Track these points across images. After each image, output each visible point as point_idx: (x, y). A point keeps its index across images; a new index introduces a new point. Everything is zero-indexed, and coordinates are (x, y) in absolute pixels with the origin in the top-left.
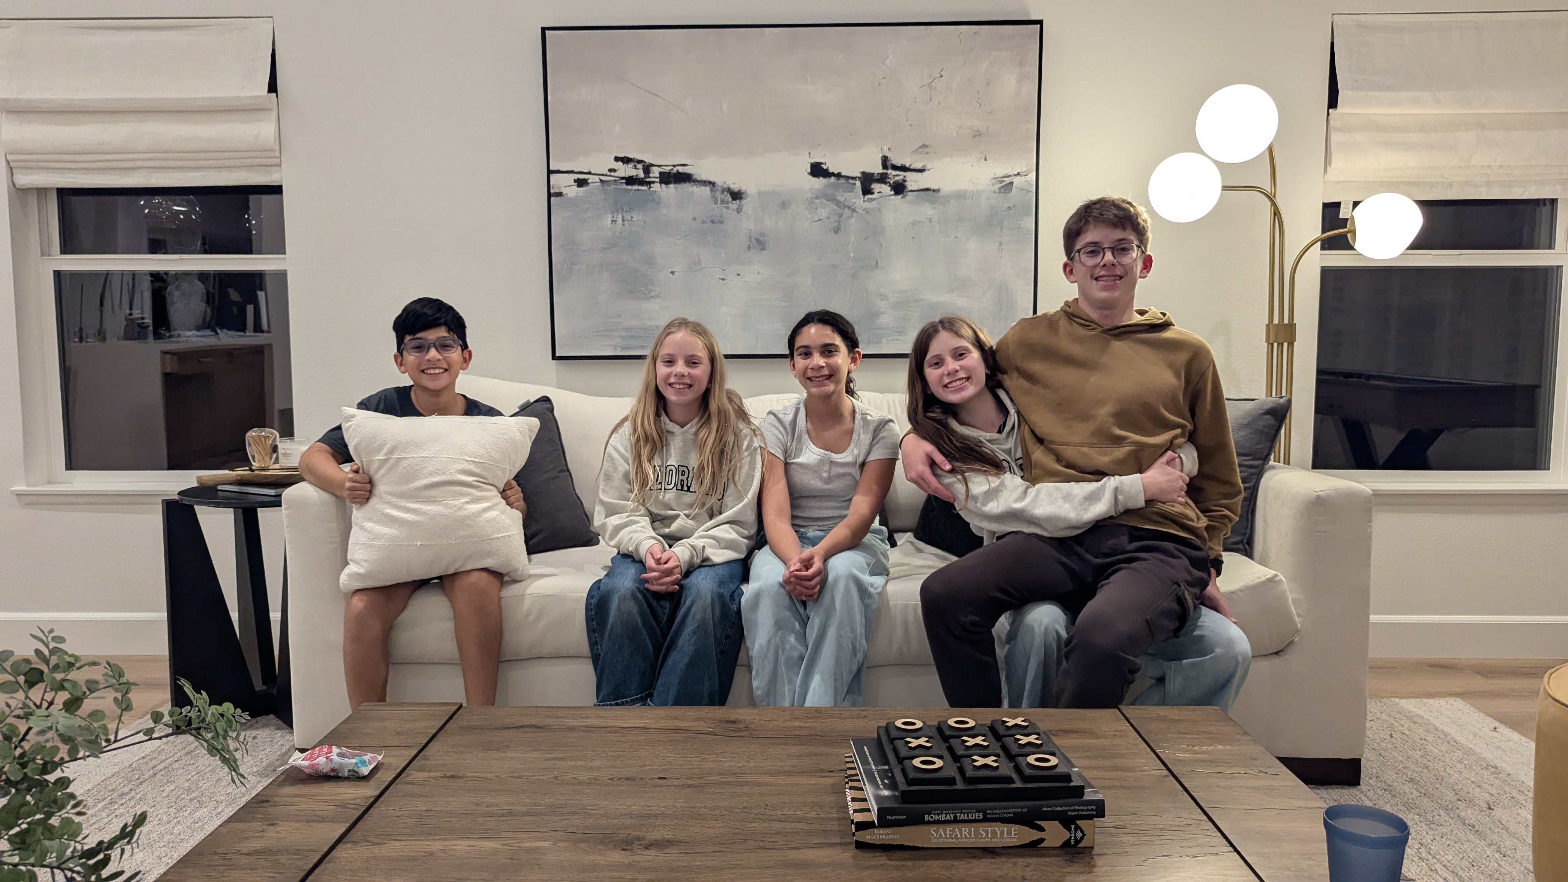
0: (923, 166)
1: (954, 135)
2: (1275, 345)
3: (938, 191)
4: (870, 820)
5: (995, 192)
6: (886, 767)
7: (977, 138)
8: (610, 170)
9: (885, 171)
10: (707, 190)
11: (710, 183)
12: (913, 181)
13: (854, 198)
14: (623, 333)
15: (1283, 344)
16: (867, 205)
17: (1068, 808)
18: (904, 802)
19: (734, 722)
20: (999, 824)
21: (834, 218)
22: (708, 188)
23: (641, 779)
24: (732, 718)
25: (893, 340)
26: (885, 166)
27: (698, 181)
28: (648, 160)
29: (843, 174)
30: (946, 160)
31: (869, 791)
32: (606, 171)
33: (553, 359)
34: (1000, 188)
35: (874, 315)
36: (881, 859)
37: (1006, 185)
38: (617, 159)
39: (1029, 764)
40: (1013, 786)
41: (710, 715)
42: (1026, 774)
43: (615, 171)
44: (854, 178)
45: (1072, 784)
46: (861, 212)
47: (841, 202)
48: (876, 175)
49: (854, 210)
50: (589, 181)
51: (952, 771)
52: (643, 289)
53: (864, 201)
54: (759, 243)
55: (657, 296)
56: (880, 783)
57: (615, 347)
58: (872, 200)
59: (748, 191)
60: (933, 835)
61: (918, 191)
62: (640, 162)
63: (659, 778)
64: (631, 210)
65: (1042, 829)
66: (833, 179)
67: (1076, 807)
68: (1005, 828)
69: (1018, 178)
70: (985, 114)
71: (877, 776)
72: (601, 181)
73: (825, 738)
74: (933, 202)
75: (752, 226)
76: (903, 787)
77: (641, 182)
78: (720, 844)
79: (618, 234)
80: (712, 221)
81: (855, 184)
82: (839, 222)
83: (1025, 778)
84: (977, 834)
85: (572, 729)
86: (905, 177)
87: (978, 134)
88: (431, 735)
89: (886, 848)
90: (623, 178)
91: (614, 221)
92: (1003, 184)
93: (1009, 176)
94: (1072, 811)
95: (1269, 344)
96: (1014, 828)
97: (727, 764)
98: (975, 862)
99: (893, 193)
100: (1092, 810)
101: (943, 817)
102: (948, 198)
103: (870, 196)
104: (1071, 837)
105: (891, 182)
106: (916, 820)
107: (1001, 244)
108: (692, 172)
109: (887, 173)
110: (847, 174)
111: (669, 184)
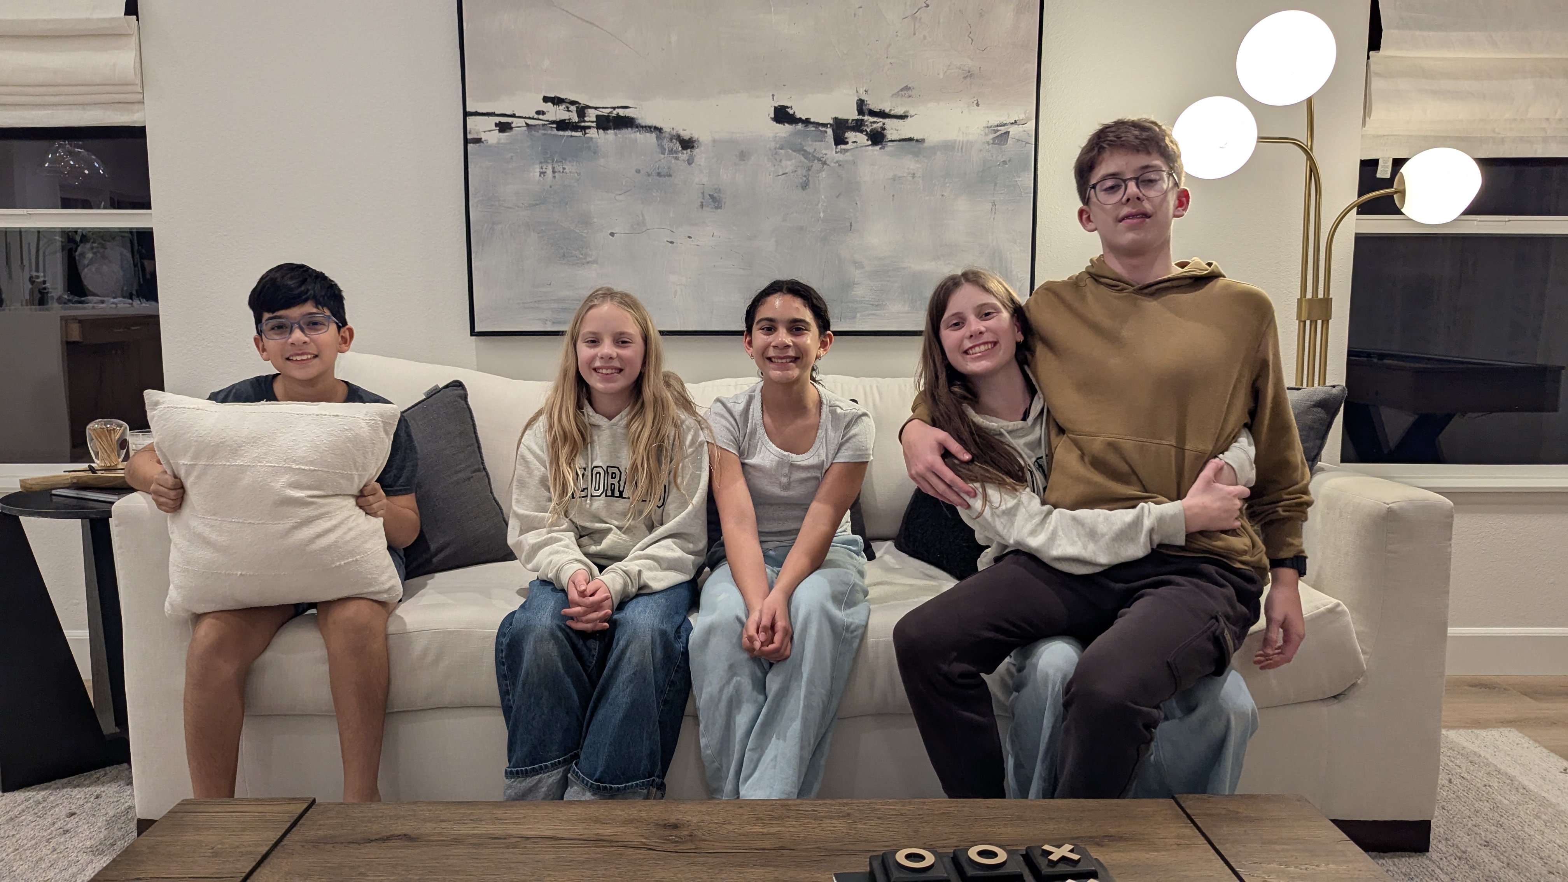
0: (905, 112)
1: (941, 76)
2: (1308, 322)
3: (922, 141)
5: (988, 143)
7: (968, 79)
8: (538, 113)
9: (861, 117)
10: (652, 137)
11: (656, 128)
12: (894, 129)
13: (826, 149)
14: (553, 306)
15: (1316, 322)
16: (840, 157)
19: (675, 826)
21: (801, 172)
22: (654, 135)
24: (673, 820)
25: (869, 315)
26: (861, 112)
27: (642, 127)
28: (583, 100)
29: (812, 120)
30: (932, 105)
32: (532, 114)
33: (472, 335)
34: (994, 139)
35: (847, 286)
37: (1001, 135)
38: (546, 99)
41: (644, 814)
43: (543, 113)
44: (824, 125)
46: (832, 165)
47: (809, 153)
48: (850, 121)
49: (825, 163)
50: (513, 125)
52: (577, 253)
53: (836, 152)
54: (715, 200)
55: (595, 262)
57: (545, 321)
58: (846, 151)
59: (701, 139)
61: (900, 141)
62: (573, 103)
64: (563, 159)
66: (800, 126)
69: (1015, 126)
70: (978, 51)
72: (527, 125)
73: (794, 853)
74: (916, 154)
75: (705, 180)
77: (574, 127)
79: (547, 188)
80: (659, 174)
81: (826, 132)
82: (807, 176)
86: (884, 124)
87: (969, 75)
90: (553, 122)
91: (543, 173)
92: (998, 134)
93: (1005, 125)
95: (1300, 321)
99: (870, 143)
102: (934, 149)
103: (843, 147)
105: (868, 130)
107: (994, 204)
108: (635, 116)
109: (863, 120)
110: (816, 121)
111: (607, 129)
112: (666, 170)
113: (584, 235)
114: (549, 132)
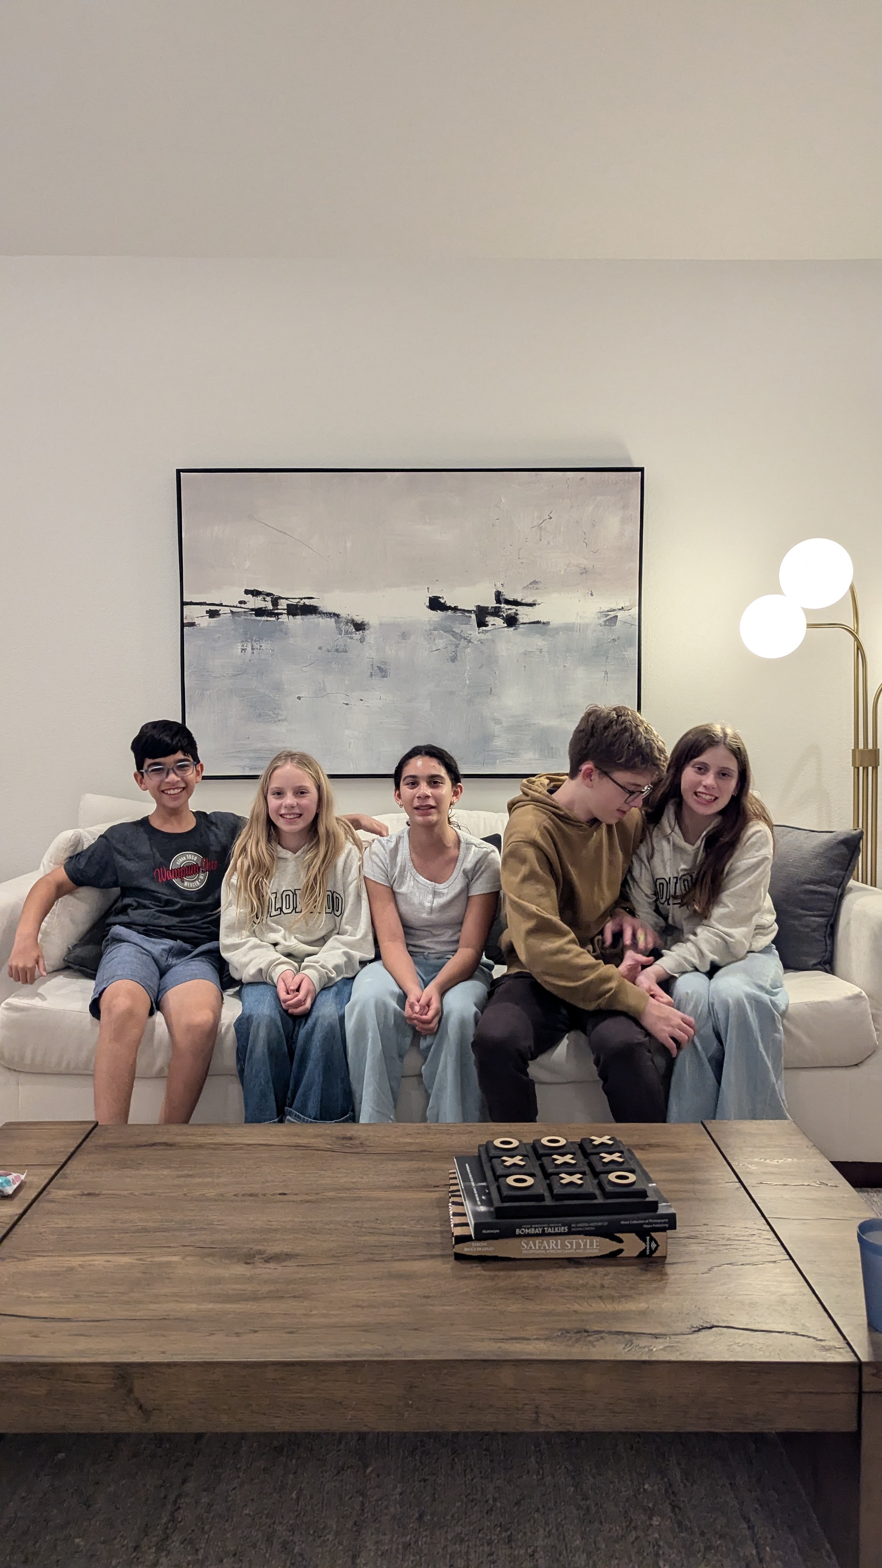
0: (533, 601)
1: (563, 572)
2: (861, 768)
3: (548, 623)
4: (469, 1234)
5: (601, 625)
6: (484, 1184)
7: (584, 575)
8: (241, 602)
9: (498, 605)
11: (335, 614)
12: (525, 615)
14: (251, 755)
15: (867, 768)
16: (482, 636)
17: (643, 1222)
18: (497, 1218)
19: (350, 1138)
20: (582, 1236)
22: (333, 620)
23: (264, 1195)
24: (348, 1135)
25: (506, 762)
26: (498, 601)
27: (324, 613)
28: (277, 593)
29: (459, 608)
30: (555, 595)
31: (468, 1207)
32: (236, 603)
34: (605, 622)
36: (477, 1269)
37: (611, 619)
38: (247, 592)
39: (610, 1182)
40: (595, 1201)
41: (328, 1132)
42: (607, 1190)
43: (245, 603)
44: (469, 612)
45: (647, 1199)
46: (476, 642)
48: (490, 608)
50: (220, 612)
51: (542, 1190)
52: (271, 713)
54: (382, 671)
55: (284, 720)
56: (478, 1199)
57: (243, 768)
59: (370, 623)
60: (524, 1247)
61: (529, 623)
62: (268, 595)
63: (280, 1194)
64: (260, 639)
65: (620, 1241)
66: (450, 612)
67: (651, 1221)
68: (588, 1239)
69: (622, 612)
70: (591, 553)
71: (475, 1192)
72: (232, 612)
73: (432, 1154)
74: (543, 634)
75: (374, 655)
76: (497, 1203)
77: (270, 614)
78: (333, 1256)
79: (247, 661)
80: (337, 650)
81: (471, 617)
83: (606, 1195)
84: (564, 1246)
85: (200, 1146)
86: (517, 610)
87: (585, 571)
88: (69, 1154)
89: (482, 1259)
90: (252, 610)
91: (243, 650)
93: (614, 610)
94: (648, 1224)
95: (855, 767)
96: (596, 1240)
97: (342, 1180)
98: (561, 1272)
99: (506, 625)
100: (665, 1223)
101: (532, 1231)
102: (557, 630)
103: (484, 628)
104: (646, 1248)
105: (504, 615)
106: (508, 1233)
108: (317, 605)
109: (500, 607)
110: (463, 608)
111: (296, 615)
112: (343, 647)
113: (277, 698)
114: (249, 617)
